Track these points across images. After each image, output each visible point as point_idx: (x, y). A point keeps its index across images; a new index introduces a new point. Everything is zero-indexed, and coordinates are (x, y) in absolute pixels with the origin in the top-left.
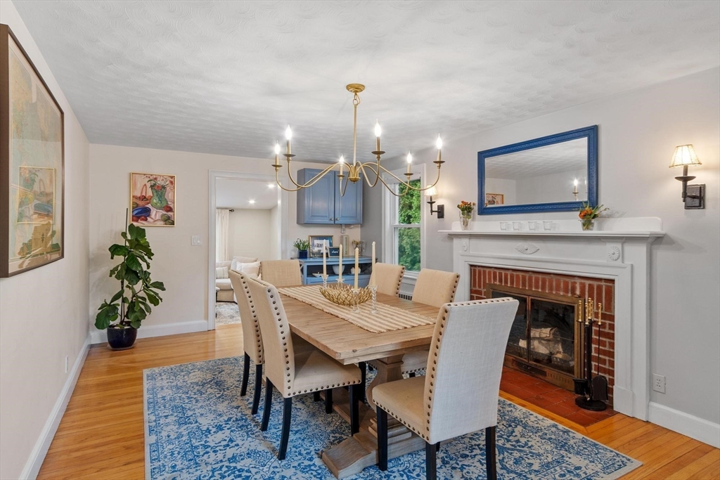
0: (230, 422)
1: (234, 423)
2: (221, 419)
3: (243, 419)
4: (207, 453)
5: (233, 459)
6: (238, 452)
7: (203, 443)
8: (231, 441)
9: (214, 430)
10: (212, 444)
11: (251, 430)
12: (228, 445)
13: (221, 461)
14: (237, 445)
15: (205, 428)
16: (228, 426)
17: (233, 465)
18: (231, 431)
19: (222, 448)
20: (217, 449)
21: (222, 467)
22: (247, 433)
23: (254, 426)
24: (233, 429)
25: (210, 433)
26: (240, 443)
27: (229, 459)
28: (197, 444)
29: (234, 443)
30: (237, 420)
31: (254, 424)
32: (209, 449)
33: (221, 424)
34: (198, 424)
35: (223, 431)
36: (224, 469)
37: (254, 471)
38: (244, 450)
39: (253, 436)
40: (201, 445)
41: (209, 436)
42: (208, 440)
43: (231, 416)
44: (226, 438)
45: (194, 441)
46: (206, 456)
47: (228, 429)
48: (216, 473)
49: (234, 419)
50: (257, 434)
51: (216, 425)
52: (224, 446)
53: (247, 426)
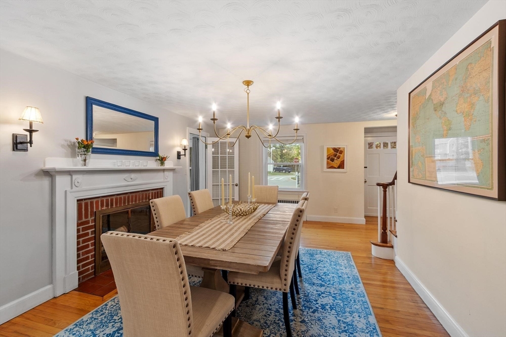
0: (315, 308)
1: (313, 306)
2: (320, 315)
3: (305, 307)
4: (334, 294)
5: (322, 286)
6: (318, 288)
7: (336, 301)
8: (319, 295)
9: (327, 307)
10: (331, 297)
11: (305, 296)
12: (322, 293)
13: (328, 287)
14: (317, 291)
15: (333, 311)
16: (317, 306)
17: (323, 283)
18: (316, 301)
19: (326, 293)
20: (328, 294)
21: (328, 284)
22: (308, 295)
23: (301, 299)
24: (315, 303)
25: (330, 305)
26: (315, 292)
27: (324, 286)
28: (340, 302)
29: (318, 293)
30: (310, 308)
31: (300, 300)
32: (333, 295)
33: (321, 310)
34: (338, 318)
35: (322, 303)
36: (328, 283)
37: (315, 277)
38: (315, 287)
39: (306, 292)
40: (337, 300)
41: (331, 304)
42: (333, 301)
43: (312, 314)
44: (322, 298)
45: (342, 305)
46: (336, 292)
47: (318, 304)
48: (332, 283)
49: (311, 310)
50: (303, 292)
51: (325, 310)
52: (324, 293)
53: (305, 301)
